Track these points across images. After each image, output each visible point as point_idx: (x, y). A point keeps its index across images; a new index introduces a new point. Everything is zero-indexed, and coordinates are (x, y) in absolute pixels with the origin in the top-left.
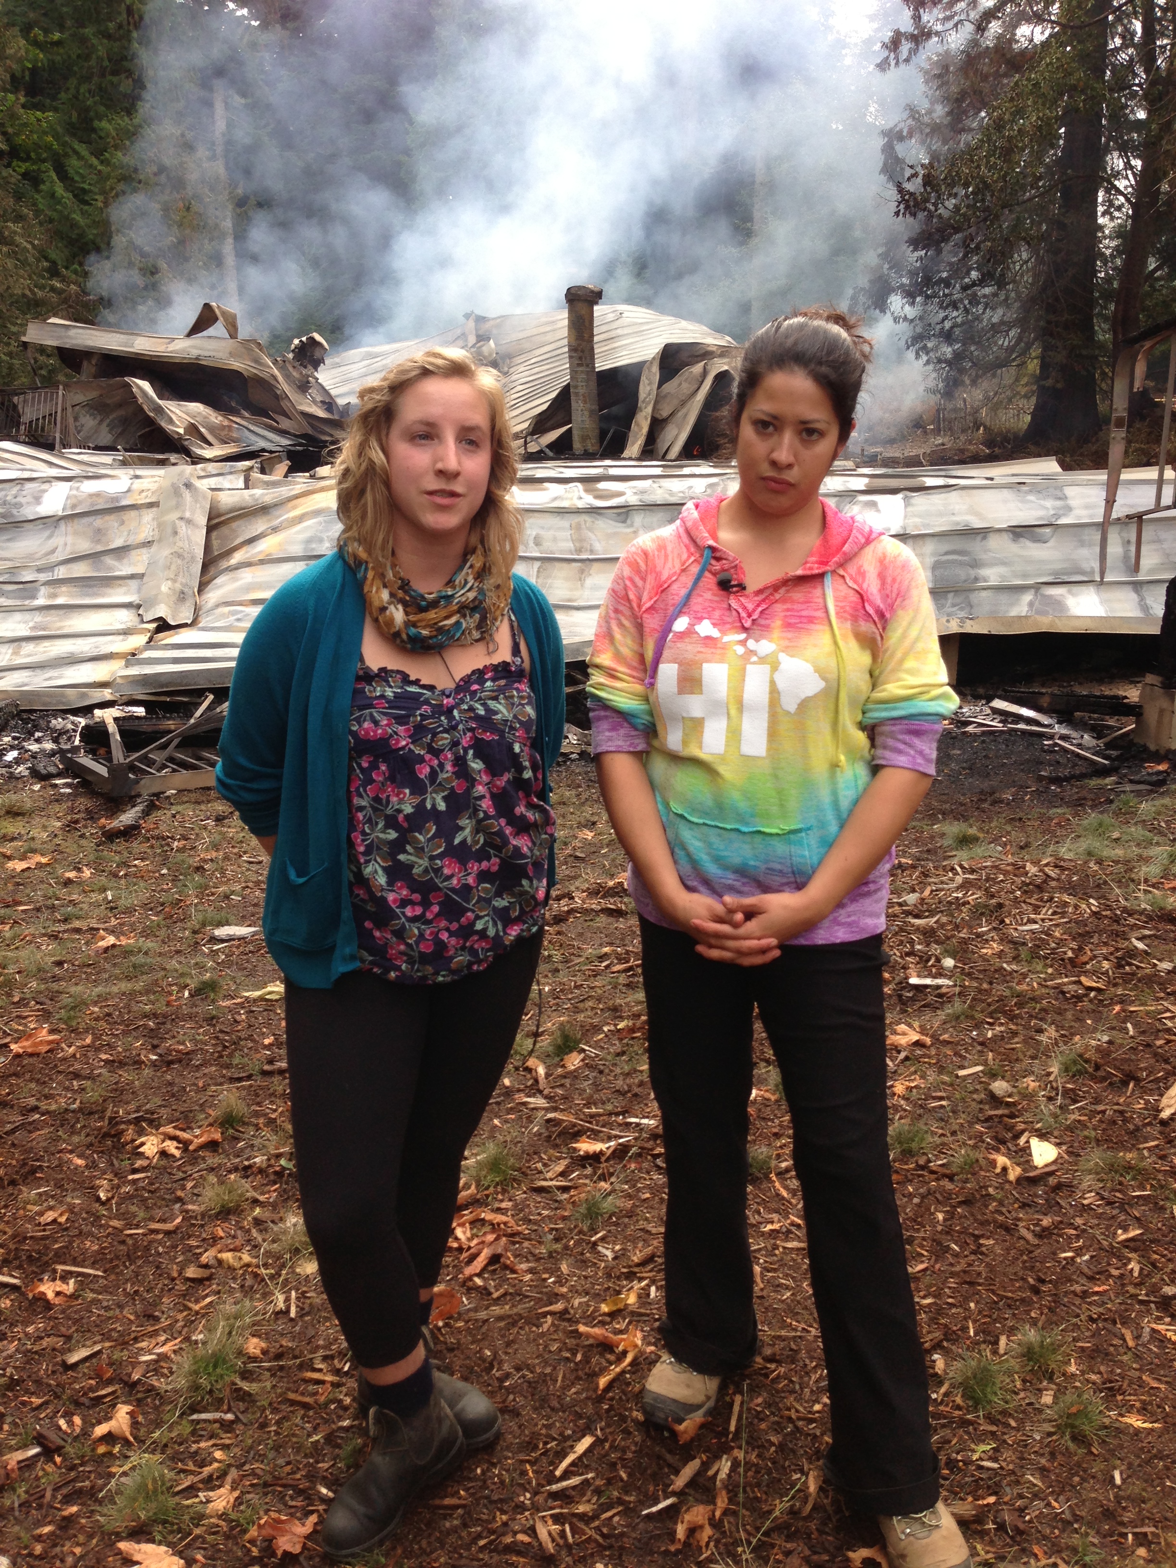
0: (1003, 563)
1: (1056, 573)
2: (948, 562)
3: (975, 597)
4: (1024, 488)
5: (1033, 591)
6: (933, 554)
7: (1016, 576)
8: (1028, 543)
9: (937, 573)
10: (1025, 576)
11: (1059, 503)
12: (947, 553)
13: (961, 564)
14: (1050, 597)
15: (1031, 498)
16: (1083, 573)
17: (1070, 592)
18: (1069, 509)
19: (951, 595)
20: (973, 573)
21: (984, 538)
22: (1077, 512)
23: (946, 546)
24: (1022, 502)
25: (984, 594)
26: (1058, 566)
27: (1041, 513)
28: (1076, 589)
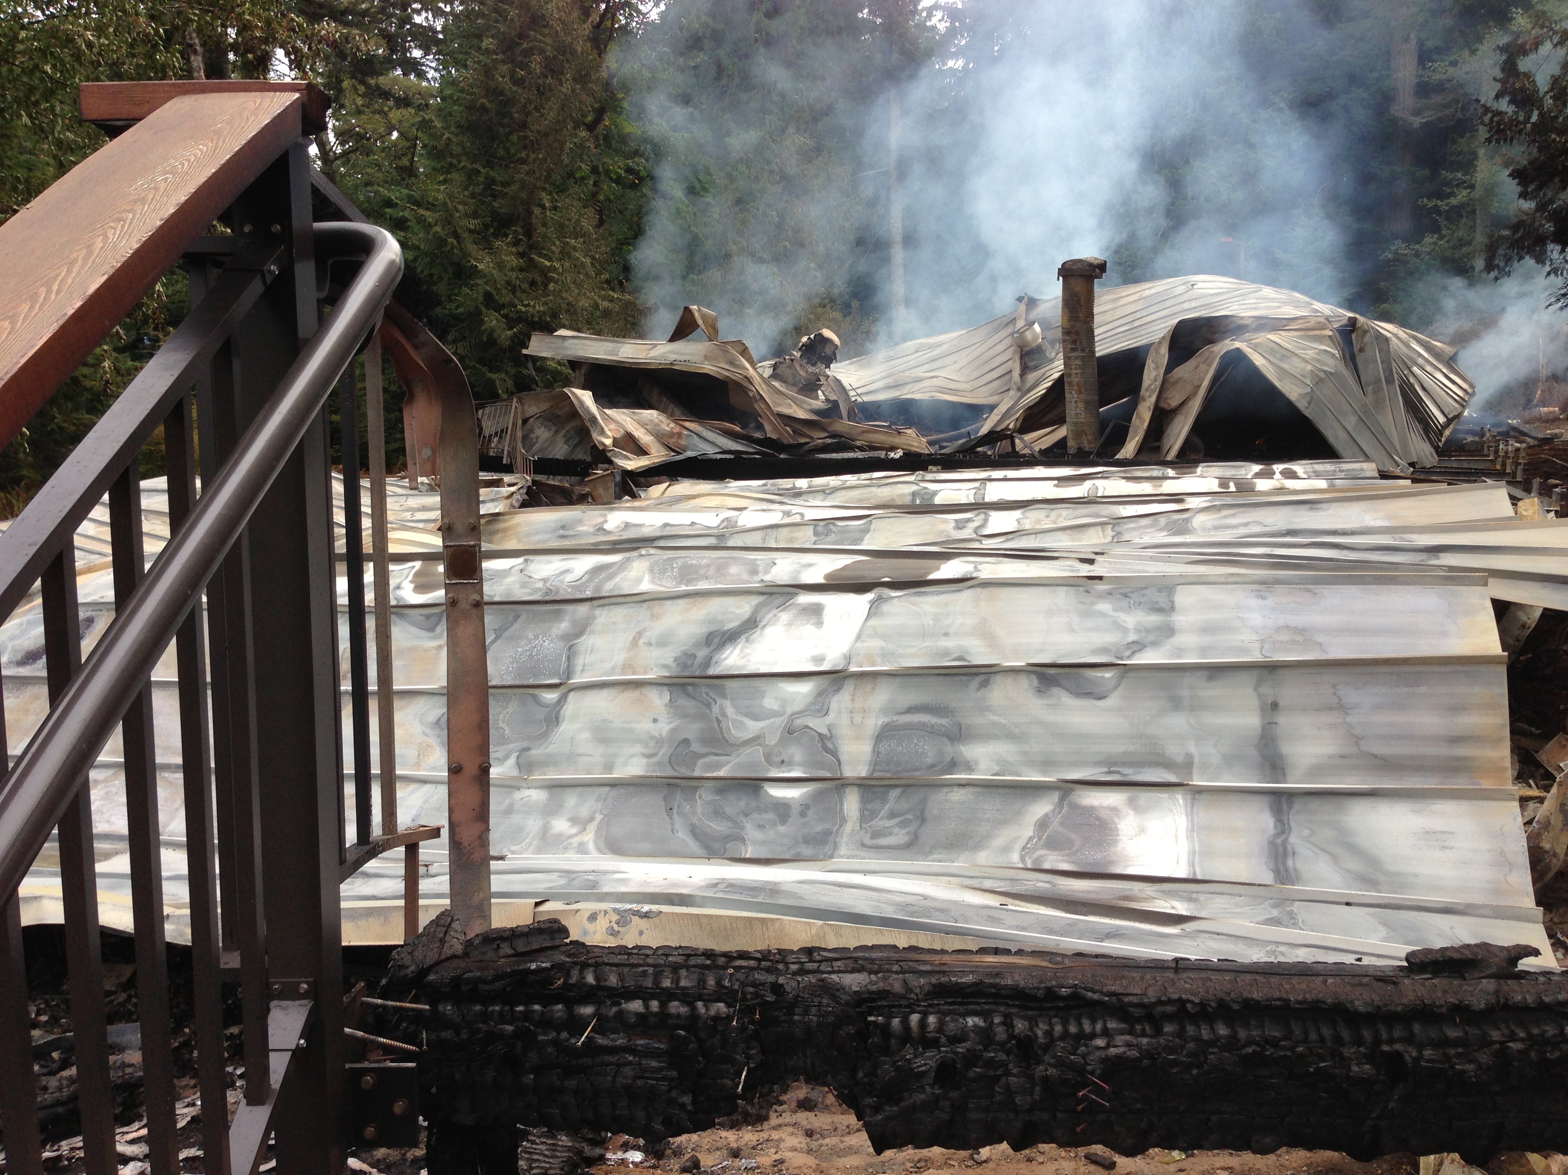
0: (1009, 735)
1: (1110, 762)
2: (909, 726)
3: (938, 801)
4: (1101, 587)
5: (1055, 796)
6: (885, 711)
7: (1032, 763)
8: (1067, 699)
9: (883, 748)
10: (1047, 764)
11: (1154, 619)
12: (911, 710)
13: (933, 732)
14: (1090, 810)
15: (1105, 607)
16: (1167, 764)
17: (1131, 802)
18: (1169, 631)
19: (894, 794)
20: (949, 750)
21: (985, 684)
22: (1182, 639)
23: (913, 697)
24: (1086, 614)
25: (957, 795)
26: (1118, 748)
27: (1109, 638)
28: (1145, 796)
